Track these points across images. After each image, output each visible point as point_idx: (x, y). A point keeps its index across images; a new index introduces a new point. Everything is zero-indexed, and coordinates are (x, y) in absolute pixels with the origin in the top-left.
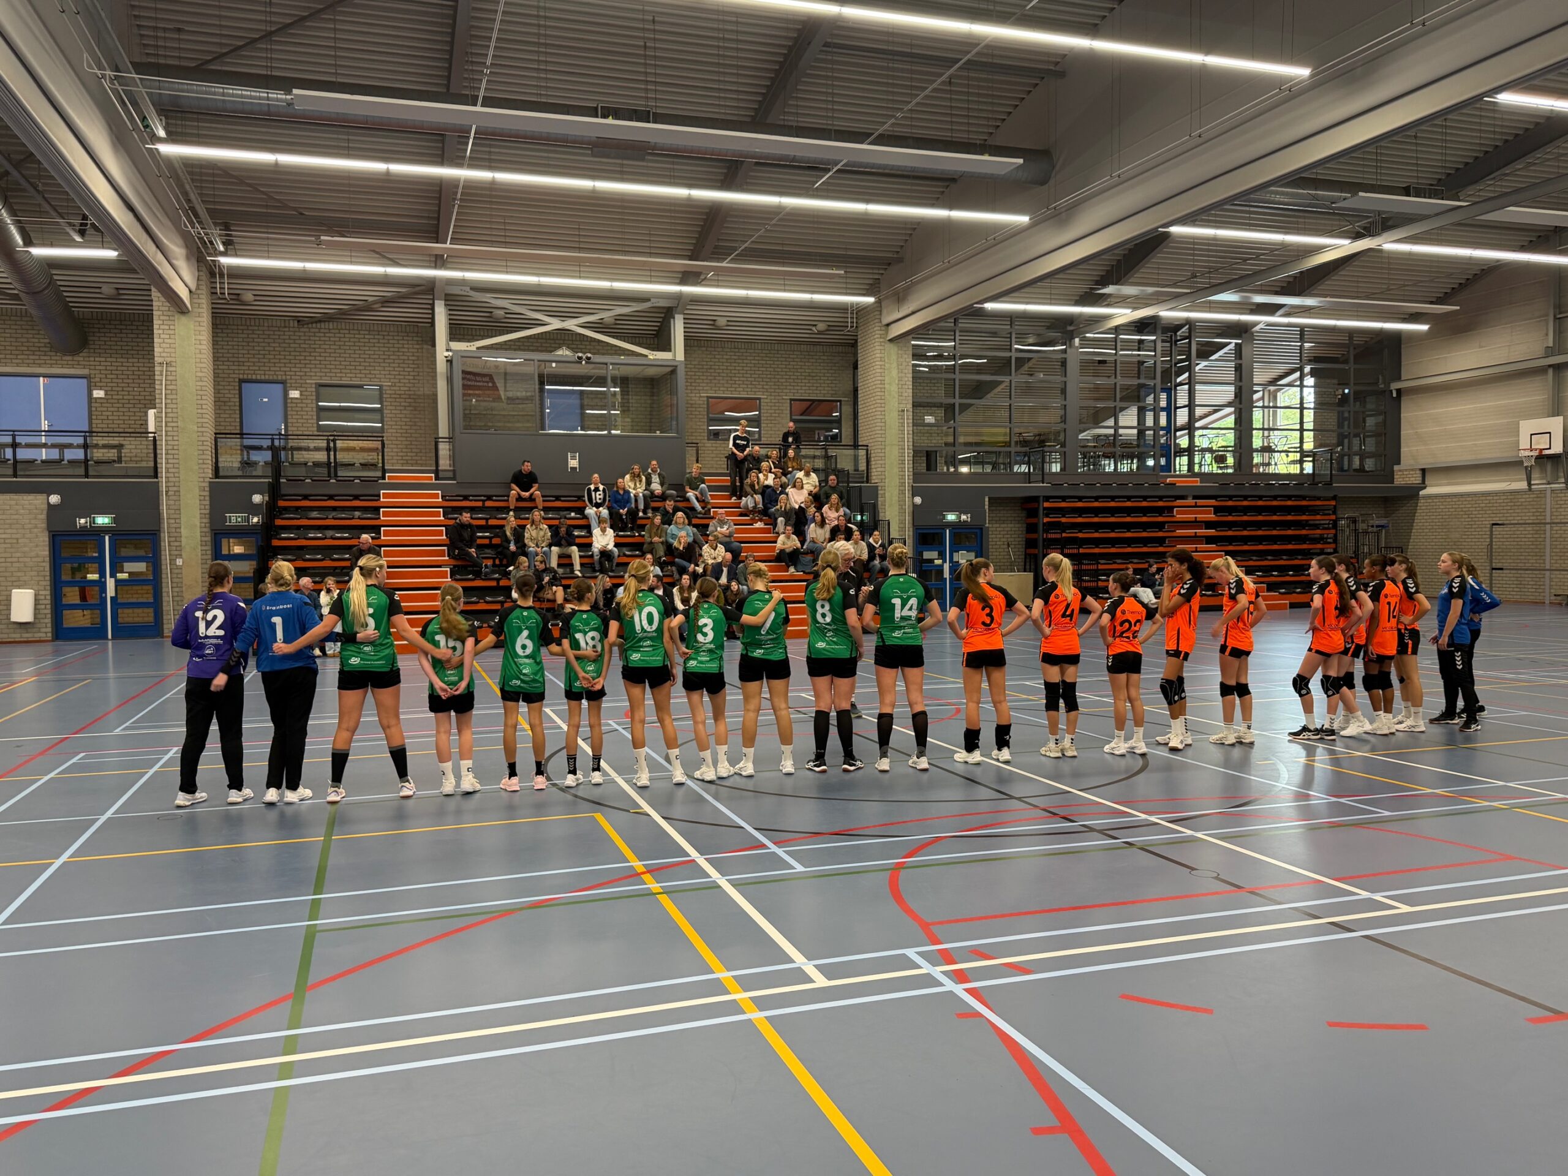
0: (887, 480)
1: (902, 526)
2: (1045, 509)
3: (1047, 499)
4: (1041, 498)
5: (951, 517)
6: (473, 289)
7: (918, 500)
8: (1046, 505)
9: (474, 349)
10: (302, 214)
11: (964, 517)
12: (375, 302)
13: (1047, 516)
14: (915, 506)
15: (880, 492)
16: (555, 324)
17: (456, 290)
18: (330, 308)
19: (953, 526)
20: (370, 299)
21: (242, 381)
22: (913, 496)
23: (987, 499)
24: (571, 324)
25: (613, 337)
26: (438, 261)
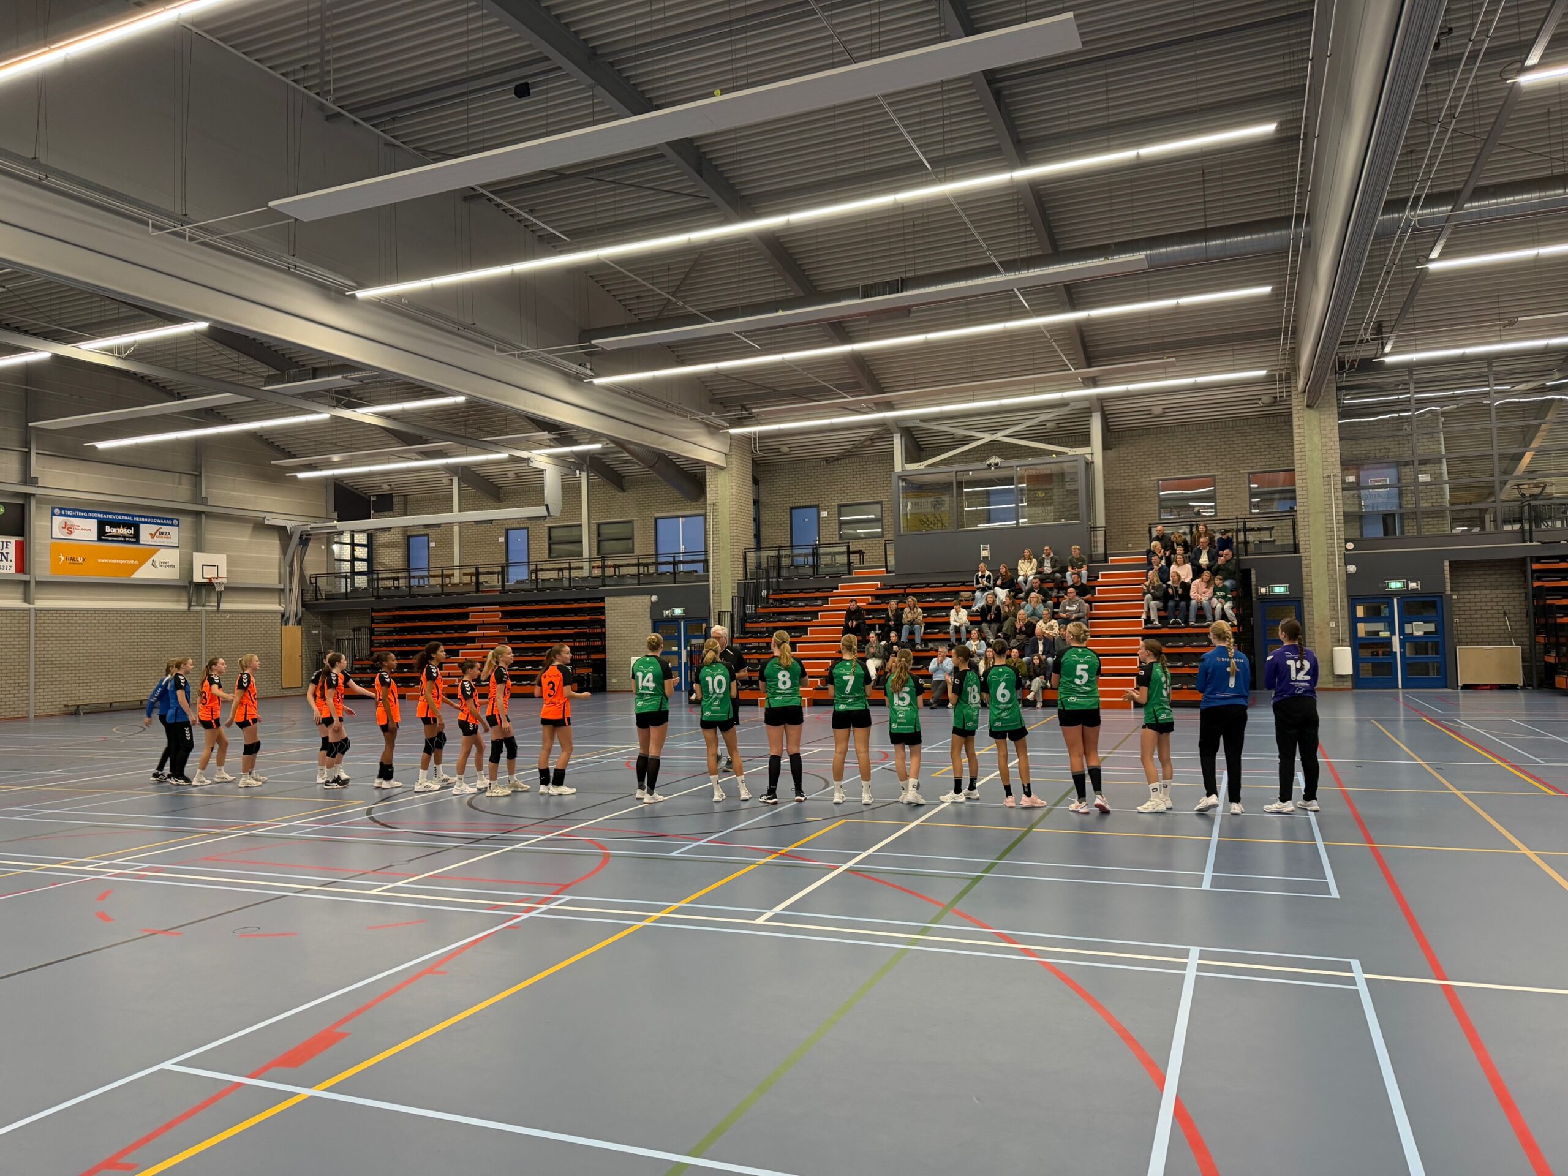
0: (1312, 550)
1: (1333, 596)
2: (1534, 571)
3: (1538, 559)
4: (1529, 560)
5: (1395, 585)
6: (922, 420)
7: (1352, 569)
8: (1536, 566)
9: (923, 467)
10: (775, 391)
11: (1412, 585)
12: (865, 440)
13: (1539, 579)
14: (1349, 576)
15: (1303, 562)
16: (987, 438)
17: (910, 424)
18: (840, 449)
19: (1404, 595)
20: (862, 438)
21: (791, 508)
22: (1347, 564)
23: (1447, 564)
24: (1000, 436)
25: (1035, 441)
26: (890, 406)
